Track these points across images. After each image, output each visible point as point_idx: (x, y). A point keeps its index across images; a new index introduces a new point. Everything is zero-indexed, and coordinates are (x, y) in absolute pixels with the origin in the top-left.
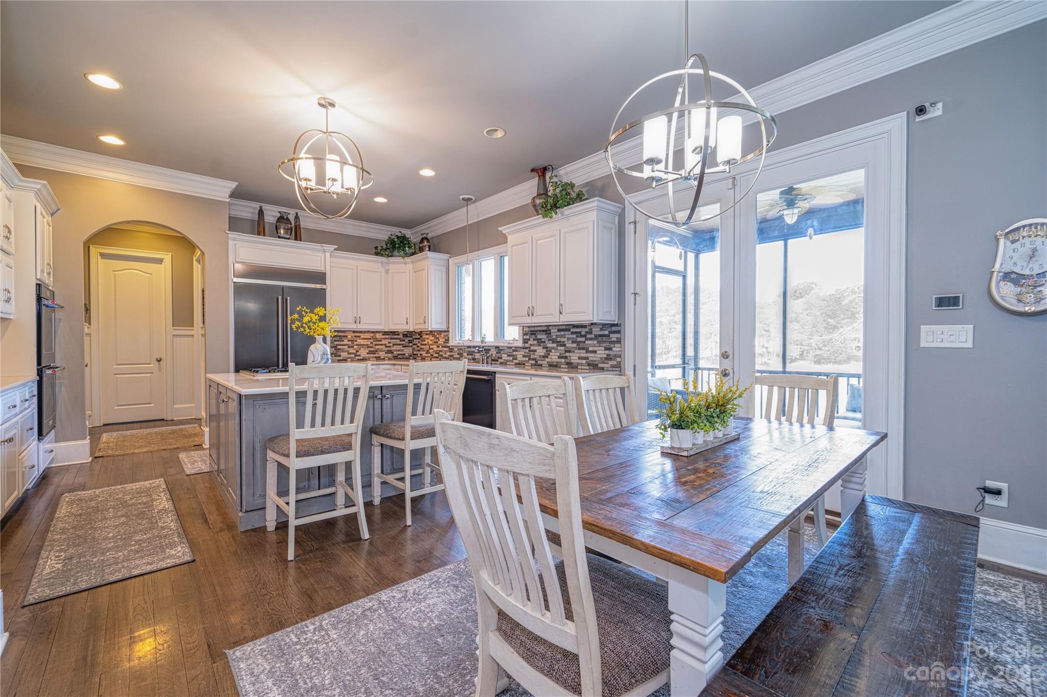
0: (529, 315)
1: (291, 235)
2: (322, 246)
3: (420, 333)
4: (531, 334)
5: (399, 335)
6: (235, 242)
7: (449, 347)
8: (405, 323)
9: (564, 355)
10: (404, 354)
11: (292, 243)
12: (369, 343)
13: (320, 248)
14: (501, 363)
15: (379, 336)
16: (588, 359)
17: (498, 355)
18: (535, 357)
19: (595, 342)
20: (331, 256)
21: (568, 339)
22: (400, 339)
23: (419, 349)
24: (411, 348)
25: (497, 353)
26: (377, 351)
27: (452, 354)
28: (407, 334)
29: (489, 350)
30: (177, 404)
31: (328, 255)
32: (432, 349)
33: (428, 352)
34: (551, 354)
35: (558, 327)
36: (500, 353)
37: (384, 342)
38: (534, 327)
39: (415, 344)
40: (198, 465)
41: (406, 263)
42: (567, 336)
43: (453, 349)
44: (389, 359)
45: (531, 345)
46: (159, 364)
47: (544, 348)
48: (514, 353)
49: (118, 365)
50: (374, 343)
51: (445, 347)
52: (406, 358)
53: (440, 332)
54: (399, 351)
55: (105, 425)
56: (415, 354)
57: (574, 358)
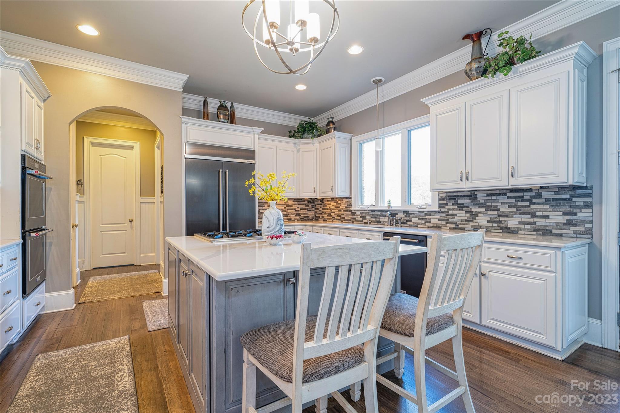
0: (461, 180)
1: (228, 120)
2: (253, 129)
3: (322, 200)
4: (449, 199)
5: (304, 201)
6: (186, 125)
7: (352, 211)
8: (313, 191)
9: (497, 220)
10: (309, 217)
11: (229, 126)
12: (283, 208)
13: (251, 130)
14: (410, 226)
15: (291, 202)
16: (535, 224)
17: (408, 218)
18: (455, 221)
19: (548, 206)
20: (259, 138)
21: (503, 204)
22: (305, 204)
23: (321, 212)
24: (314, 212)
25: (406, 216)
26: (289, 214)
27: (354, 217)
28: (312, 201)
29: (397, 214)
30: (143, 253)
31: (256, 136)
32: (334, 212)
33: (329, 215)
34: (477, 218)
35: (488, 192)
36: (409, 217)
37: (294, 207)
38: (454, 192)
39: (317, 209)
40: (158, 318)
41: (313, 144)
42: (500, 201)
43: (356, 213)
44: (298, 220)
45: (449, 209)
46: (131, 224)
47: (466, 212)
48: (427, 217)
49: (103, 224)
50: (287, 208)
51: (347, 211)
52: (310, 220)
53: (342, 199)
54: (305, 214)
55: (94, 269)
56: (317, 217)
57: (512, 223)
